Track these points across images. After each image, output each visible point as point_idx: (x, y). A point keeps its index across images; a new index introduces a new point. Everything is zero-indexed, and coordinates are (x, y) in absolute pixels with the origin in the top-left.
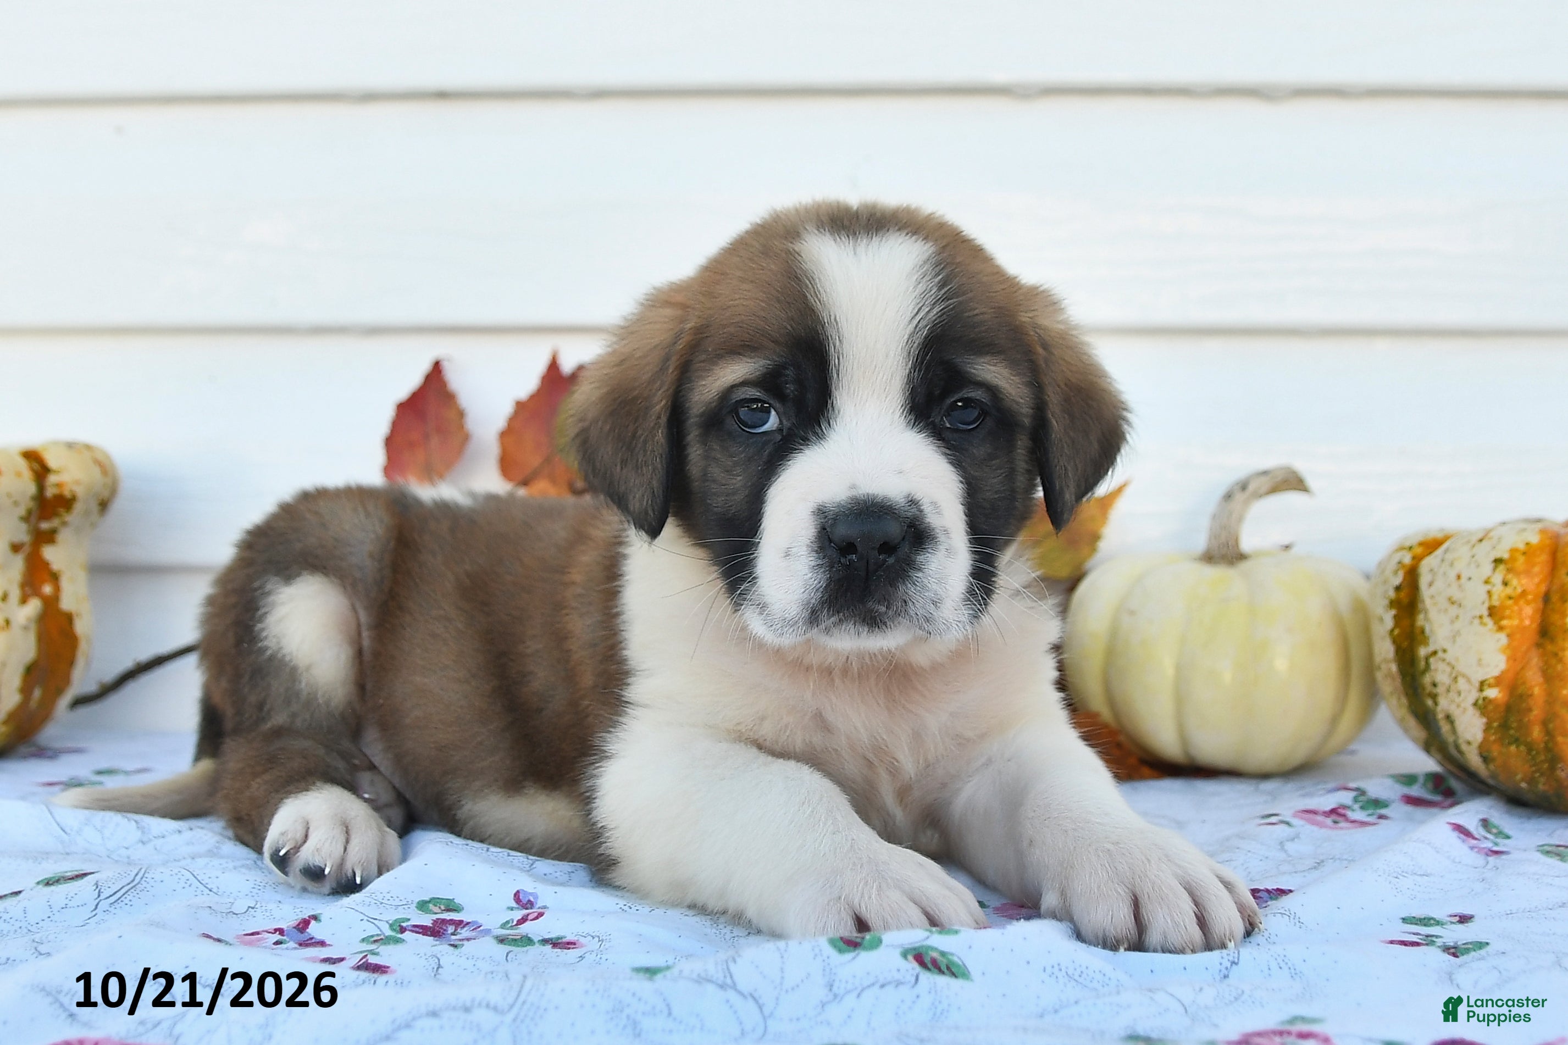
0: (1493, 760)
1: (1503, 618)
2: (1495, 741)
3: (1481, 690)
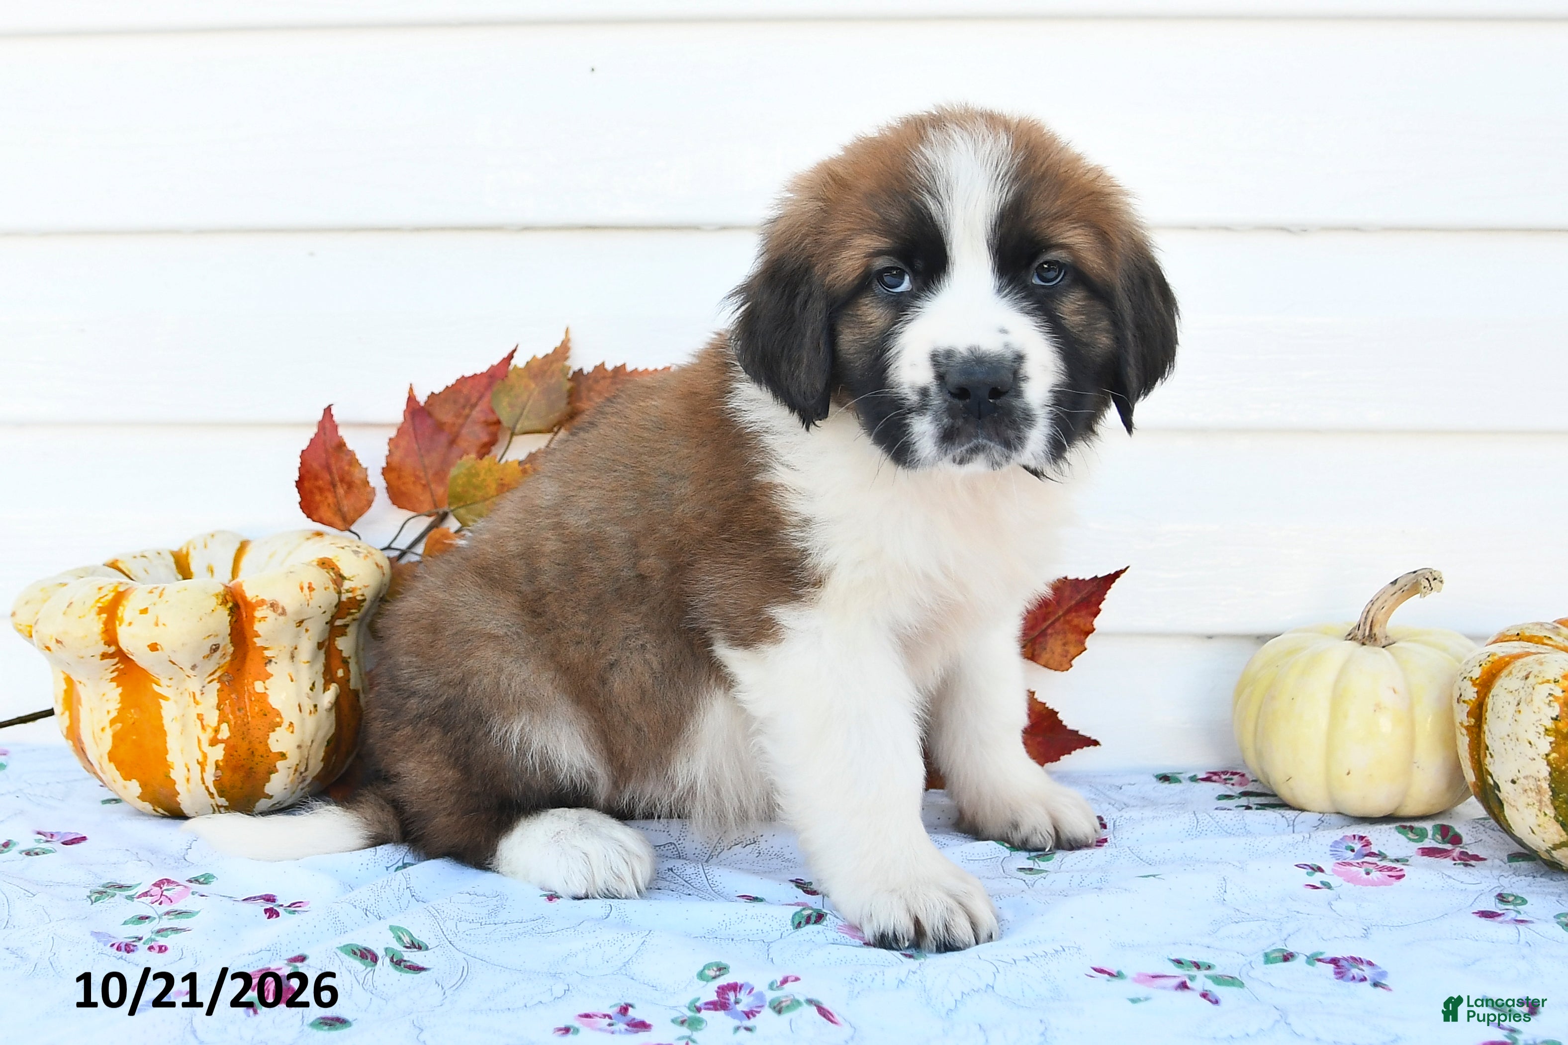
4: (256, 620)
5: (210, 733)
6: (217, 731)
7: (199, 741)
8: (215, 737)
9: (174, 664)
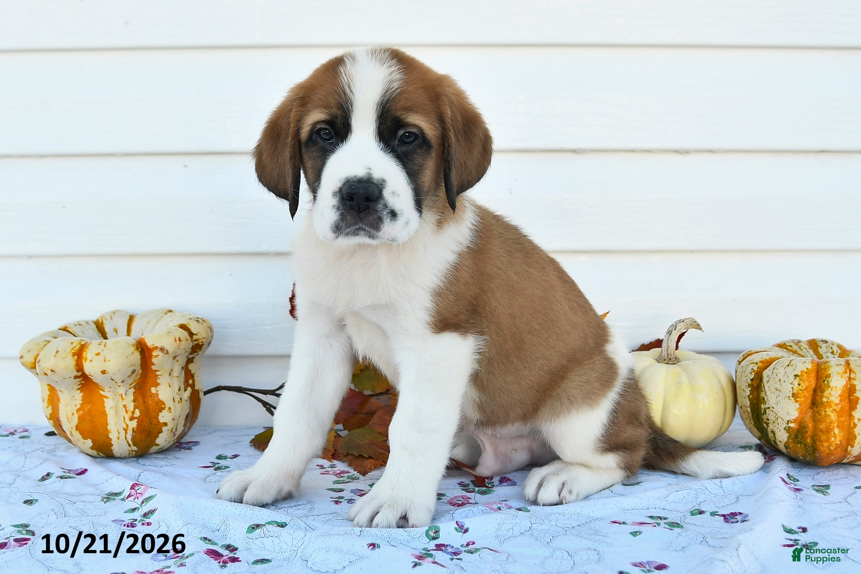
0: (790, 448)
1: (798, 397)
2: (791, 442)
3: (788, 424)
4: (153, 356)
5: (130, 414)
6: (133, 413)
7: (124, 418)
8: (133, 416)
9: (113, 380)
